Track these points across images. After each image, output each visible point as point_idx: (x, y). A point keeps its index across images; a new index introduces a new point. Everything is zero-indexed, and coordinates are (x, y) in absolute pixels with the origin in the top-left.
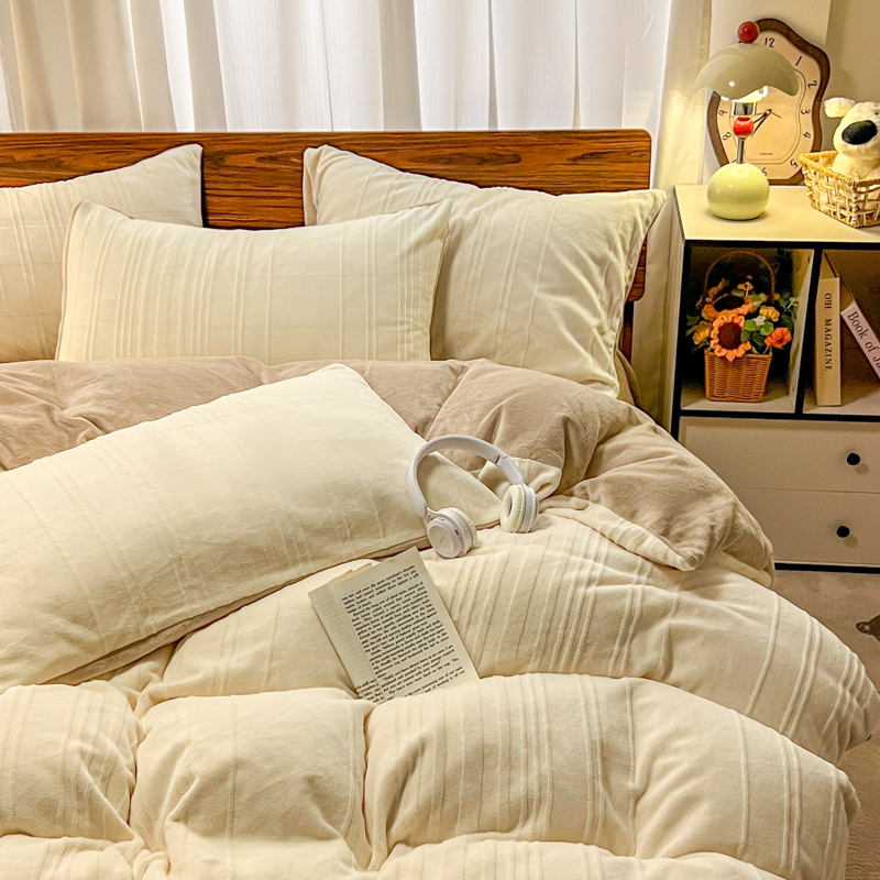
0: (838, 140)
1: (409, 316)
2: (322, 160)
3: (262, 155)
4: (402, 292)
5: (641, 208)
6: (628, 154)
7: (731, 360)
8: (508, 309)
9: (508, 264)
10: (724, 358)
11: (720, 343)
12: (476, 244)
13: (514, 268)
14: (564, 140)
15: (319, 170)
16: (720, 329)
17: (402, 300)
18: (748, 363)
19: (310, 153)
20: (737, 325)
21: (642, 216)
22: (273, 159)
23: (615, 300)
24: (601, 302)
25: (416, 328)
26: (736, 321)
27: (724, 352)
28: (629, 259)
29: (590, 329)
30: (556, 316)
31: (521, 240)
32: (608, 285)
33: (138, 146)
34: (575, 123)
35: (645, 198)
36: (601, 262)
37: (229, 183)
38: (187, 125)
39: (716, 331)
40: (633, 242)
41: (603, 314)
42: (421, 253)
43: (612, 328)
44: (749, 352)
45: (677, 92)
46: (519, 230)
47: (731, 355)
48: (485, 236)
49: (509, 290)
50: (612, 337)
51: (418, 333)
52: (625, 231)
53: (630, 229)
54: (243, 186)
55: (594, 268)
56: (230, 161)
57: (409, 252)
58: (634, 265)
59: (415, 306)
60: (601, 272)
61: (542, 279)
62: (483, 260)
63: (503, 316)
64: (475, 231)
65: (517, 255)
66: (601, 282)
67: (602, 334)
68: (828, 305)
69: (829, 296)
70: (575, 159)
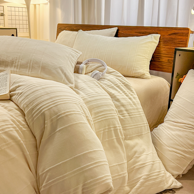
6: (183, 34)
14: (168, 29)
34: (176, 26)
38: (103, 24)
70: (170, 34)
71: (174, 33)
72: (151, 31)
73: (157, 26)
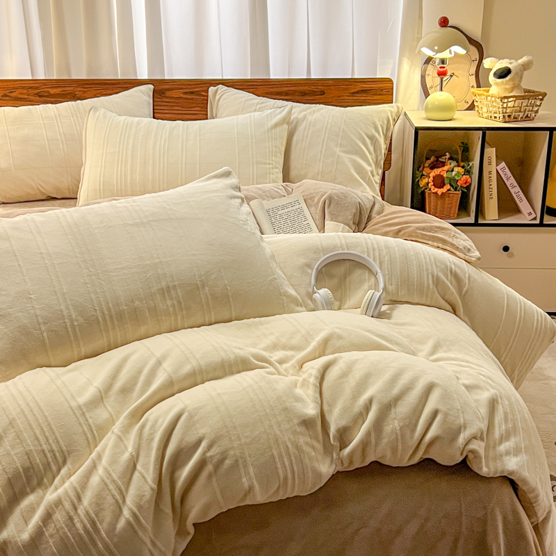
0: (491, 78)
1: (273, 161)
2: (219, 92)
3: (186, 91)
4: (269, 148)
5: (391, 112)
6: (382, 90)
7: (440, 194)
8: (323, 162)
9: (322, 138)
10: (436, 193)
11: (434, 185)
12: (305, 129)
13: (326, 139)
14: (347, 83)
15: (217, 97)
16: (434, 178)
17: (269, 153)
18: (449, 197)
19: (212, 89)
20: (442, 176)
21: (392, 116)
22: (192, 93)
23: (379, 159)
24: (372, 159)
25: (276, 168)
26: (442, 174)
27: (436, 189)
28: (386, 139)
29: (367, 172)
30: (349, 165)
31: (329, 126)
32: (375, 151)
33: (119, 86)
34: (352, 75)
35: (393, 107)
36: (372, 138)
37: (167, 106)
38: (143, 74)
39: (431, 178)
40: (388, 129)
41: (373, 166)
42: (278, 129)
43: (378, 174)
44: (449, 190)
45: (406, 59)
46: (328, 122)
47: (440, 191)
48: (310, 125)
49: (324, 152)
50: (378, 179)
51: (277, 170)
52: (383, 123)
53: (386, 122)
54: (175, 108)
55: (368, 141)
56: (168, 94)
57: (272, 128)
58: (388, 142)
59: (276, 156)
60: (372, 144)
61: (341, 146)
62: (309, 137)
63: (321, 165)
64: (305, 123)
65: (327, 135)
66: (372, 149)
67: (373, 176)
68: (490, 164)
69: (490, 158)
70: (353, 93)
71: (362, 91)
72: (306, 88)
73: (306, 77)
